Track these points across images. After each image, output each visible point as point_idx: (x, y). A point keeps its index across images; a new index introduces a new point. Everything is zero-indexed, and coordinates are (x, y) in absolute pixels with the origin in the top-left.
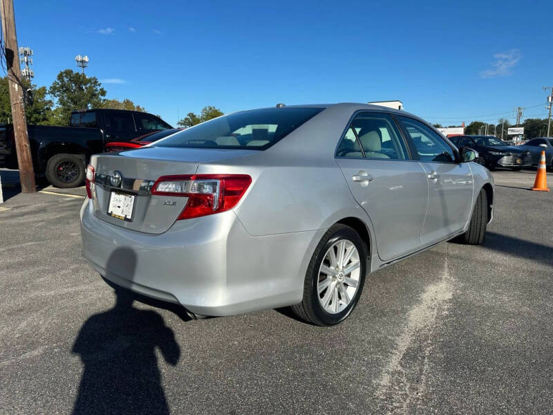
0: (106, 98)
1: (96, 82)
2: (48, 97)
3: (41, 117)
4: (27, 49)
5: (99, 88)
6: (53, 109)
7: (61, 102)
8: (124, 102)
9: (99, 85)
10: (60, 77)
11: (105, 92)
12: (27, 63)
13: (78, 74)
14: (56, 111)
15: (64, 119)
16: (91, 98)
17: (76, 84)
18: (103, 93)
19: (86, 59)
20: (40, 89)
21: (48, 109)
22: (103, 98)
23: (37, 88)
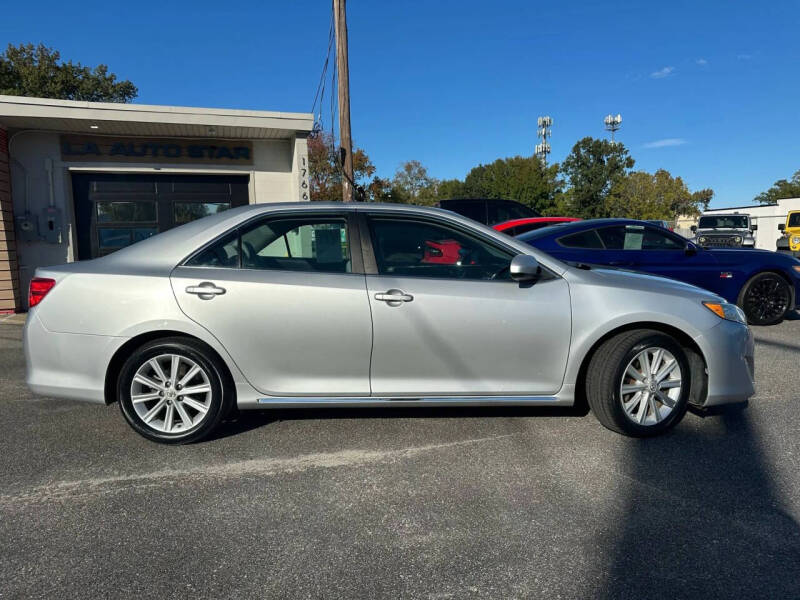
0: (633, 170)
1: (622, 149)
2: (559, 177)
3: (548, 202)
4: (547, 119)
5: (624, 157)
6: (564, 191)
7: (574, 181)
8: (657, 174)
9: (626, 153)
10: (576, 149)
11: (634, 162)
12: (545, 136)
13: (598, 141)
14: (567, 193)
15: (574, 203)
16: (611, 172)
17: (594, 156)
18: (630, 163)
19: (619, 119)
20: (552, 167)
21: (559, 191)
22: (628, 170)
23: (549, 166)
